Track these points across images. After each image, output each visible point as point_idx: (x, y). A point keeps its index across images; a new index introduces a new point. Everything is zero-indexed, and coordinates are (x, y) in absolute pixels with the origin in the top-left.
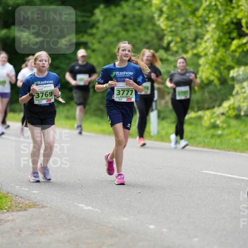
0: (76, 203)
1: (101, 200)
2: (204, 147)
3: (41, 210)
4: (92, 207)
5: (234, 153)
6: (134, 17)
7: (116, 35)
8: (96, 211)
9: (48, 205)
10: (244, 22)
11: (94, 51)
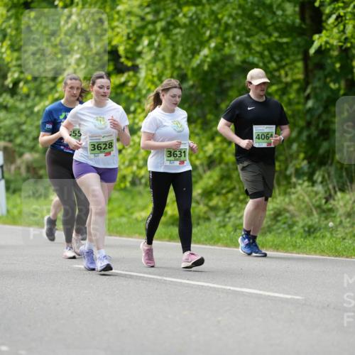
5: (118, 238)
10: (121, 50)
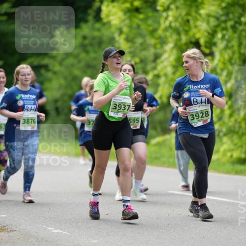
0: (45, 226)
1: (70, 223)
2: (169, 166)
3: (10, 234)
4: (61, 230)
6: (94, 38)
7: (76, 56)
8: (65, 234)
9: (17, 229)
10: (202, 42)
11: (55, 73)
